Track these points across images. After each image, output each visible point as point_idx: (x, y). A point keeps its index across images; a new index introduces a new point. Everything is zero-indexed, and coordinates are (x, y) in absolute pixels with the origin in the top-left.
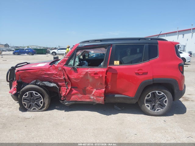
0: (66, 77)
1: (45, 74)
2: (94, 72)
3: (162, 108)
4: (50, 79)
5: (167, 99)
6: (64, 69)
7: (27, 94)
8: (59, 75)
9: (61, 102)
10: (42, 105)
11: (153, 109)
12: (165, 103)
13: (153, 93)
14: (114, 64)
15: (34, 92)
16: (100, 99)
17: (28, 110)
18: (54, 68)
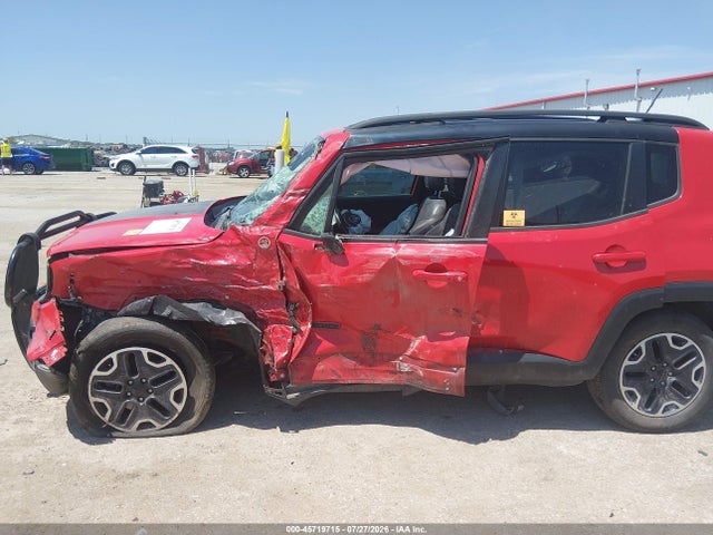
0: (292, 284)
1: (195, 269)
2: (427, 259)
3: (684, 401)
4: (216, 291)
5: (703, 364)
6: (283, 246)
7: (111, 360)
8: (262, 271)
9: (269, 390)
10: (180, 407)
11: (647, 407)
12: (696, 379)
13: (654, 342)
14: (501, 225)
15: (145, 351)
16: (444, 376)
17: (114, 434)
18: (238, 241)
